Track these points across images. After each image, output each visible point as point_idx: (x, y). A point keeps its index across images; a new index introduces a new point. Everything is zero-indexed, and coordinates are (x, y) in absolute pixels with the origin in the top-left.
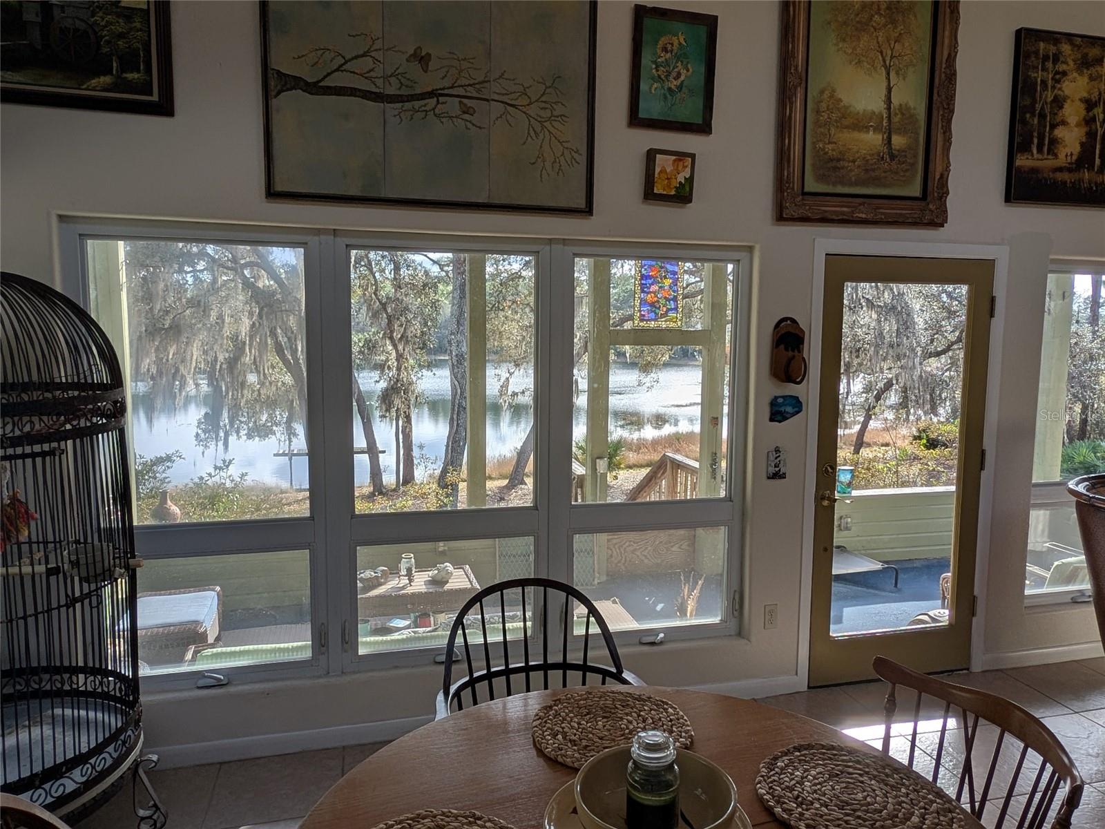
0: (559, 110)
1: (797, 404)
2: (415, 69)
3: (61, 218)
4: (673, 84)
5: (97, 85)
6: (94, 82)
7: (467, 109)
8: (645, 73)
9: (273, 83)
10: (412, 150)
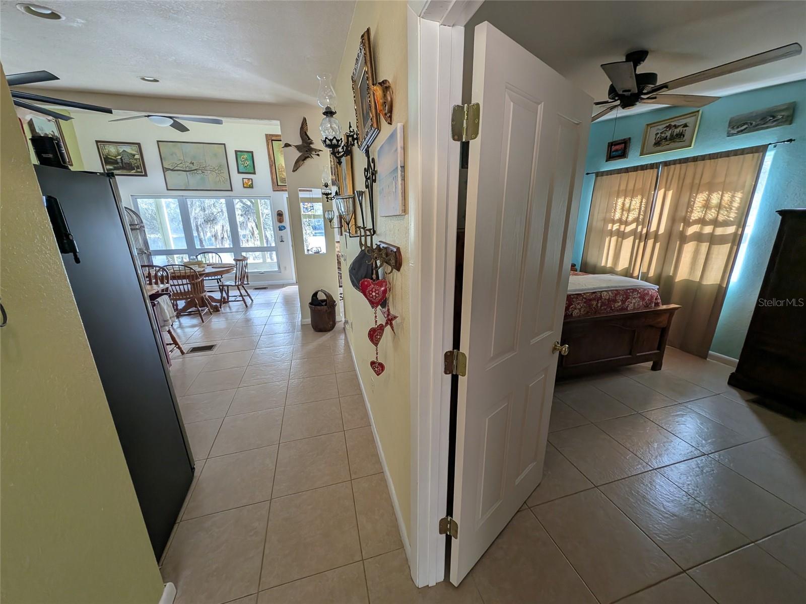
0: (222, 171)
1: (285, 228)
2: (191, 165)
3: (131, 195)
4: (246, 165)
5: (133, 172)
6: (132, 171)
7: (203, 172)
8: (239, 163)
9: (165, 170)
10: (193, 180)
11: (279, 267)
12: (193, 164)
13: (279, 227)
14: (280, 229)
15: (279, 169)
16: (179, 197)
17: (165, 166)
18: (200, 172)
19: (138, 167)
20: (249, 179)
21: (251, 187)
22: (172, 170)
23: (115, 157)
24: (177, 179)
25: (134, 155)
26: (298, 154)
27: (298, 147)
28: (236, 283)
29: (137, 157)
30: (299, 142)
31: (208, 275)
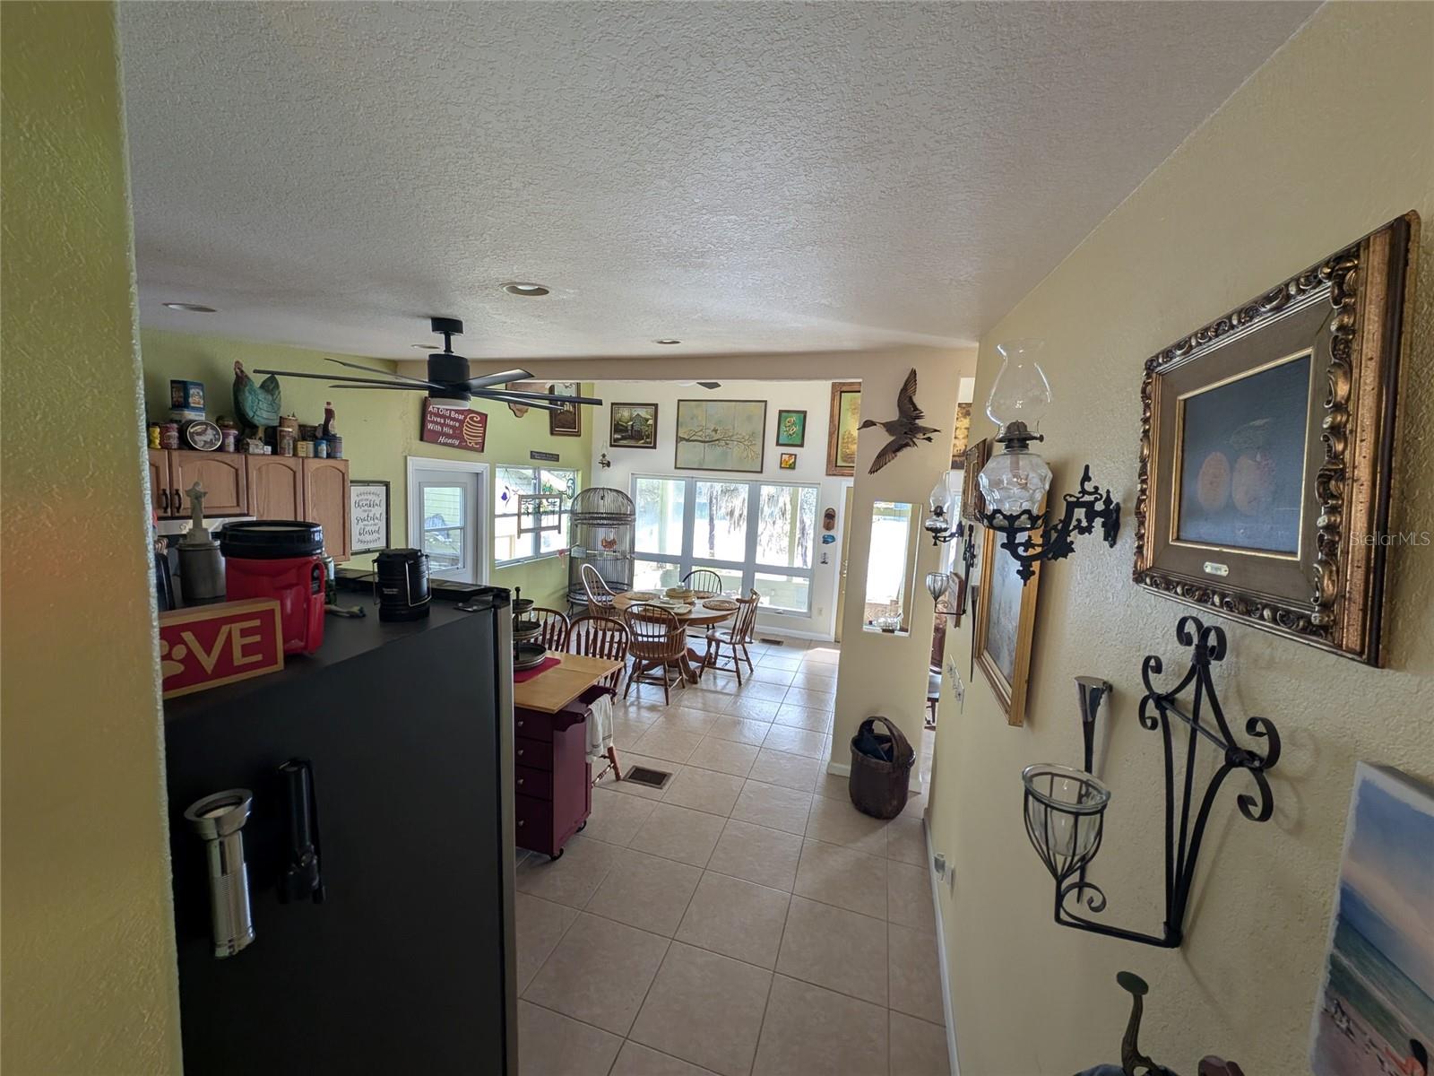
0: (754, 442)
1: (834, 540)
2: (714, 434)
3: (632, 476)
4: (792, 433)
6: (641, 442)
7: (727, 444)
8: (781, 429)
9: (679, 439)
10: (711, 455)
11: (810, 607)
12: (716, 431)
13: (824, 537)
14: (825, 541)
15: (843, 439)
16: (687, 479)
17: (680, 435)
18: (723, 443)
19: (648, 437)
20: (791, 455)
21: (792, 467)
22: (688, 440)
23: (626, 423)
24: (691, 452)
25: (647, 420)
26: (886, 439)
27: (889, 427)
28: (732, 639)
29: (650, 422)
30: (893, 415)
31: (694, 622)
